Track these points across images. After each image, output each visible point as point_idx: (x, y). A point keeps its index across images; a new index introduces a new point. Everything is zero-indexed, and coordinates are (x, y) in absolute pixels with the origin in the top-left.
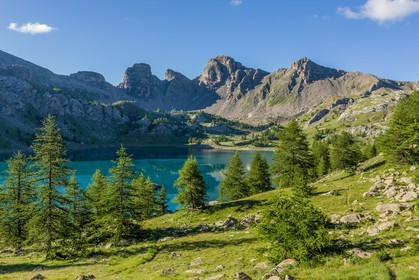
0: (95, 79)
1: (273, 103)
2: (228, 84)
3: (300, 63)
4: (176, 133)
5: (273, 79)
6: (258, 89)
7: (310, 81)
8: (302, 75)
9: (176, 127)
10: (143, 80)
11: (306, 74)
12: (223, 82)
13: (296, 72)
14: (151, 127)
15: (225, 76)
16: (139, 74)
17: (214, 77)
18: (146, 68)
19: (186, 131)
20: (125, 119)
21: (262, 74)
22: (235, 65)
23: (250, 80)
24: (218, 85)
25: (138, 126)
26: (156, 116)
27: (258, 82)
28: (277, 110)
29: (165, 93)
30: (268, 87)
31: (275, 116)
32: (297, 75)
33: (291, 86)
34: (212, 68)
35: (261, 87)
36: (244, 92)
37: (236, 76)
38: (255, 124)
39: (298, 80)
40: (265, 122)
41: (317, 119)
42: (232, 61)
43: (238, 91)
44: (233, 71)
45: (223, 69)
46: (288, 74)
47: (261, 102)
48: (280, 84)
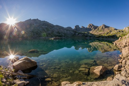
0: (70, 28)
1: (100, 31)
3: (103, 25)
6: (97, 29)
7: (105, 28)
15: (91, 27)
16: (77, 27)
20: (74, 33)
21: (97, 27)
22: (93, 25)
28: (100, 33)
29: (81, 30)
30: (98, 29)
34: (89, 26)
37: (93, 27)
39: (103, 28)
40: (98, 34)
41: (107, 34)
43: (94, 29)
47: (98, 31)
48: (100, 28)
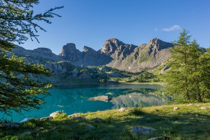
0: (47, 52)
1: (141, 61)
2: (116, 52)
3: (154, 41)
4: (92, 77)
5: (140, 49)
6: (133, 55)
7: (159, 50)
8: (155, 47)
9: (92, 74)
10: (72, 52)
11: (157, 46)
12: (113, 52)
13: (151, 45)
14: (79, 74)
15: (115, 49)
16: (69, 49)
17: (109, 49)
18: (73, 45)
19: (97, 76)
20: (65, 70)
21: (134, 47)
22: (120, 43)
23: (128, 50)
24: (111, 53)
25: (72, 74)
26: (81, 68)
27: (132, 51)
28: (144, 65)
29: (83, 58)
30: (137, 53)
31: (144, 67)
32: (152, 47)
33: (150, 53)
34: (108, 45)
35: (134, 53)
36: (125, 56)
37: (120, 48)
38: (134, 72)
39: (154, 49)
40: (139, 71)
41: (167, 68)
42: (118, 41)
43: (122, 56)
44: (119, 46)
45: (113, 45)
46: (147, 46)
47: (135, 61)
48: (144, 52)
